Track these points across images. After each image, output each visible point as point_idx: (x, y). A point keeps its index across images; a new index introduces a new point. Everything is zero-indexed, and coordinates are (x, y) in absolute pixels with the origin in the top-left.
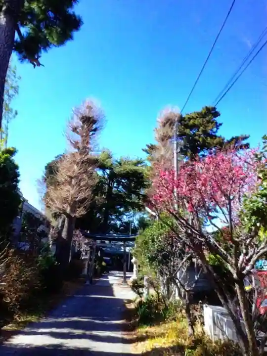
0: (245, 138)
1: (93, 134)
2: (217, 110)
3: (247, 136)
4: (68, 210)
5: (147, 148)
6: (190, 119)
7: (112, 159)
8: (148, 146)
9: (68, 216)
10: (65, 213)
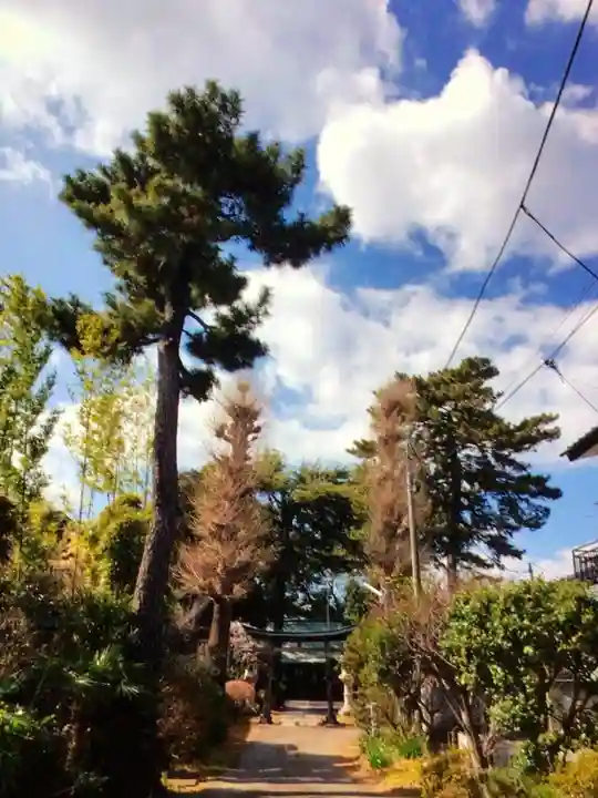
0: (551, 419)
1: (254, 438)
2: (492, 364)
3: (554, 415)
4: (218, 588)
5: (355, 447)
6: (437, 386)
7: (285, 470)
8: (356, 443)
9: (219, 599)
10: (213, 594)
